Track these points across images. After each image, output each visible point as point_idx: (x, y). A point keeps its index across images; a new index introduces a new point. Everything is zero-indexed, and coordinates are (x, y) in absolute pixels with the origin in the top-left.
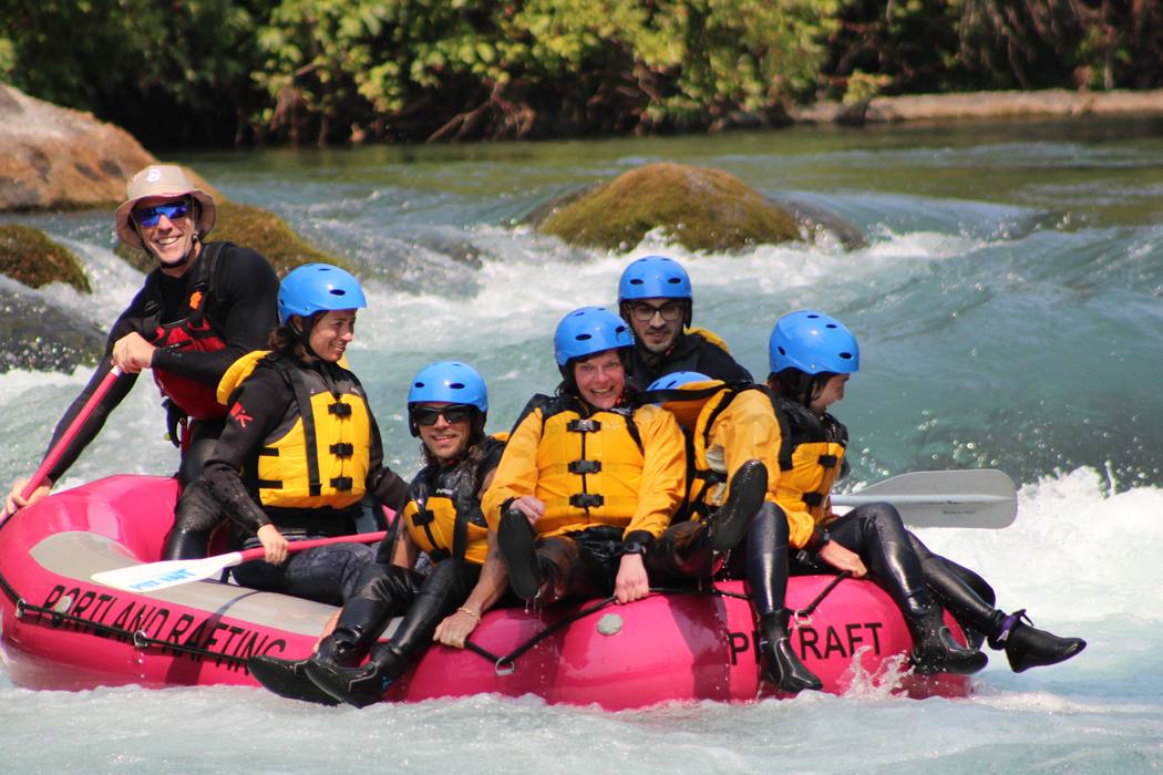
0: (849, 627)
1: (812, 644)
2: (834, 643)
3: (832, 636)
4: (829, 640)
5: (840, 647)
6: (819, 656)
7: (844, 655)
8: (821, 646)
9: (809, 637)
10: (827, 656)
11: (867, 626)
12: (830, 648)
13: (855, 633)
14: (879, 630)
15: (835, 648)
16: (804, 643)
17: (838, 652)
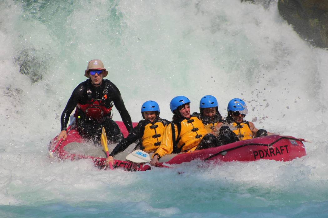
0: (280, 147)
1: (273, 152)
2: (277, 151)
3: (277, 150)
4: (276, 151)
5: (279, 152)
6: (275, 155)
7: (280, 154)
8: (275, 152)
9: (272, 151)
10: (276, 155)
11: (284, 146)
12: (277, 153)
13: (282, 148)
14: (287, 147)
15: (278, 153)
16: (271, 152)
17: (279, 154)
